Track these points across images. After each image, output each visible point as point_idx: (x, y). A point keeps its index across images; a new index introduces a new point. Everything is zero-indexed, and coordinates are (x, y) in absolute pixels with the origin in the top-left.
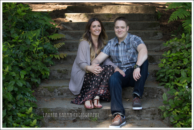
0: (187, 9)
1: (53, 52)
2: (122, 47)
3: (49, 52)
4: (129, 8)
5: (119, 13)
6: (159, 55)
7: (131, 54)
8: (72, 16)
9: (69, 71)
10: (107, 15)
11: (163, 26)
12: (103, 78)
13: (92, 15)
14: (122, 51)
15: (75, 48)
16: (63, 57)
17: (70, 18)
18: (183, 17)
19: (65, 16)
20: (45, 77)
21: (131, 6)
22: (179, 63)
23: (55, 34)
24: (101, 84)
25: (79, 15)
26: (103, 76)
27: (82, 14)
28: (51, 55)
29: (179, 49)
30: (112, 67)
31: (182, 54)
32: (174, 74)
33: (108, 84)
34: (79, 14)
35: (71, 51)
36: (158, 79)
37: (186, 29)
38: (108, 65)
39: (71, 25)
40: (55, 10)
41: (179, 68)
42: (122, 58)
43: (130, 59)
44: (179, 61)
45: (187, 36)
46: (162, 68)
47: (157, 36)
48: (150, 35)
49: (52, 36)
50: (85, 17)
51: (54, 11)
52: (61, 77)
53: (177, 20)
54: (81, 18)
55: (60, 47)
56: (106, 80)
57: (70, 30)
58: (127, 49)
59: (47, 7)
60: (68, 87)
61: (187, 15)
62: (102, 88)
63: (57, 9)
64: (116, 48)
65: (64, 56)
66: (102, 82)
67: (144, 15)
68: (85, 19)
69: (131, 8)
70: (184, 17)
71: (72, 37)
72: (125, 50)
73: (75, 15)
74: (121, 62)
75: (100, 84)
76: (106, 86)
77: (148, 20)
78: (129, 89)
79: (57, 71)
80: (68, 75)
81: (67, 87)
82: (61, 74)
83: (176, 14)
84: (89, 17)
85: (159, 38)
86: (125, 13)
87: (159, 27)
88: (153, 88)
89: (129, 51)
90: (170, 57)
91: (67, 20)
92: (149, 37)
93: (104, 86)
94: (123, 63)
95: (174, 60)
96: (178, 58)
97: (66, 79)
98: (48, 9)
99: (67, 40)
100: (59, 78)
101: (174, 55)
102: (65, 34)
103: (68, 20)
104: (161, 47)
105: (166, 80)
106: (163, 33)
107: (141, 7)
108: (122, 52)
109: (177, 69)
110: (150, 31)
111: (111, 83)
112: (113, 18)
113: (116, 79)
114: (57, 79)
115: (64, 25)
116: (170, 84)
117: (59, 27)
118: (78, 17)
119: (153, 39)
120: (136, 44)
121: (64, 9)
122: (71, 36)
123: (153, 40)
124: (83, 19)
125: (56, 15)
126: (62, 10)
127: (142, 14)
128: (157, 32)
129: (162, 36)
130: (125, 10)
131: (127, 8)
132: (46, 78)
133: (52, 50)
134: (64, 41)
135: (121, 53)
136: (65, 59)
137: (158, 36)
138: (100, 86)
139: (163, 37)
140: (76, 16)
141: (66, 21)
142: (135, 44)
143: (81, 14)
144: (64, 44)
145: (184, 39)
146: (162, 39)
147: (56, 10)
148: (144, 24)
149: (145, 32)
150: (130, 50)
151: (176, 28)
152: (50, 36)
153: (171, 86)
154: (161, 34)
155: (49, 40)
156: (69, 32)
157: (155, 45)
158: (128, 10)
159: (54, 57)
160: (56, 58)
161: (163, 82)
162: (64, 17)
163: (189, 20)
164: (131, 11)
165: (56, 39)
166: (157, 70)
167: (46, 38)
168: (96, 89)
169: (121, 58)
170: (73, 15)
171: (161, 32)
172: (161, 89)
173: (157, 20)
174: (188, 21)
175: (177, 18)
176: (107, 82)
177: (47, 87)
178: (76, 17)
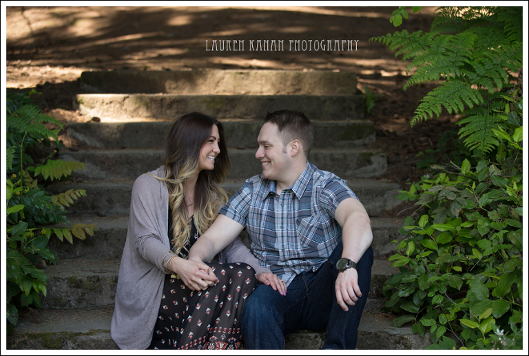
0: (474, 83)
1: (52, 219)
2: (285, 206)
3: (39, 220)
4: (274, 79)
5: (243, 92)
6: (385, 228)
7: (310, 230)
8: (98, 104)
9: (105, 280)
10: (208, 99)
11: (384, 135)
12: (224, 305)
13: (162, 99)
14: (282, 218)
15: (118, 205)
16: (83, 237)
17: (92, 108)
18: (459, 109)
19: (78, 103)
20: (30, 302)
21: (280, 71)
22: (458, 252)
23: (54, 162)
24: (217, 322)
25: (120, 100)
26: (223, 297)
27: (131, 96)
28: (44, 231)
29: (458, 211)
30: (249, 268)
31: (467, 225)
32: (444, 291)
33: (239, 324)
34: (121, 96)
35: (105, 216)
36: (390, 304)
37: (470, 145)
38: (239, 264)
39: (98, 133)
40: (44, 82)
41: (459, 269)
42: (283, 242)
43: (305, 245)
44: (457, 247)
45: (478, 169)
46: (404, 270)
47: (369, 168)
48: (348, 165)
49: (45, 167)
50: (139, 107)
51: (39, 87)
52: (79, 301)
53: (438, 116)
54: (126, 110)
55: (70, 204)
56: (231, 312)
57: (95, 148)
58: (301, 216)
59: (16, 74)
60: (107, 334)
61: (472, 101)
62: (219, 335)
63: (50, 81)
64: (266, 205)
65: (86, 233)
66: (218, 319)
67: (325, 101)
68: (140, 113)
69: (282, 78)
70: (462, 109)
71: (103, 170)
72: (294, 218)
73: (107, 101)
74: (278, 252)
75: (213, 324)
76: (232, 331)
77: (335, 116)
78: (302, 337)
79: (66, 281)
80: (104, 293)
81: (104, 334)
82: (79, 290)
83: (437, 99)
84: (154, 106)
85: (377, 174)
86: (262, 92)
87: (373, 137)
88: (376, 334)
89: (305, 221)
90: (426, 237)
91: (82, 117)
92: (345, 171)
93: (227, 331)
94: (284, 256)
95: (439, 245)
96: (454, 239)
97: (96, 307)
98: (22, 80)
99: (88, 178)
100: (73, 304)
101: (442, 230)
102: (82, 160)
103: (88, 116)
104: (385, 201)
105: (418, 309)
106: (388, 158)
107: (312, 75)
108: (282, 223)
109: (454, 272)
110: (345, 151)
111: (250, 324)
112: (226, 111)
113: (264, 309)
114: (67, 307)
115: (76, 131)
116: (434, 322)
117: (59, 139)
118: (118, 105)
119: (357, 176)
120: (332, 200)
121: (71, 80)
122: (99, 168)
123: (358, 178)
124: (135, 114)
125: (47, 101)
126: (66, 83)
127: (318, 98)
128: (371, 154)
129: (386, 165)
130: (262, 85)
131: (267, 79)
132: (33, 306)
133: (47, 215)
134: (80, 184)
135: (280, 225)
136: (89, 242)
137: (373, 167)
138: (213, 330)
139: (388, 170)
140: (111, 102)
141: (80, 119)
142: (327, 200)
143: (128, 97)
144: (83, 193)
145: (467, 177)
146: (385, 176)
147: (47, 83)
148: (326, 128)
149: (332, 155)
150: (309, 218)
151: (427, 141)
152: (36, 167)
153: (438, 327)
154: (383, 161)
155: (36, 180)
156: (93, 155)
157: (367, 194)
158: (273, 85)
159: (54, 236)
160: (62, 239)
161: (408, 313)
162: (73, 105)
163: (481, 116)
164: (282, 86)
165: (58, 176)
166: (383, 275)
167: (26, 176)
168: (202, 340)
169: (280, 239)
170: (101, 101)
171: (383, 154)
172: (402, 338)
173: (362, 115)
174: (477, 120)
175: (440, 111)
176: (236, 317)
177: (41, 335)
178: (112, 105)
